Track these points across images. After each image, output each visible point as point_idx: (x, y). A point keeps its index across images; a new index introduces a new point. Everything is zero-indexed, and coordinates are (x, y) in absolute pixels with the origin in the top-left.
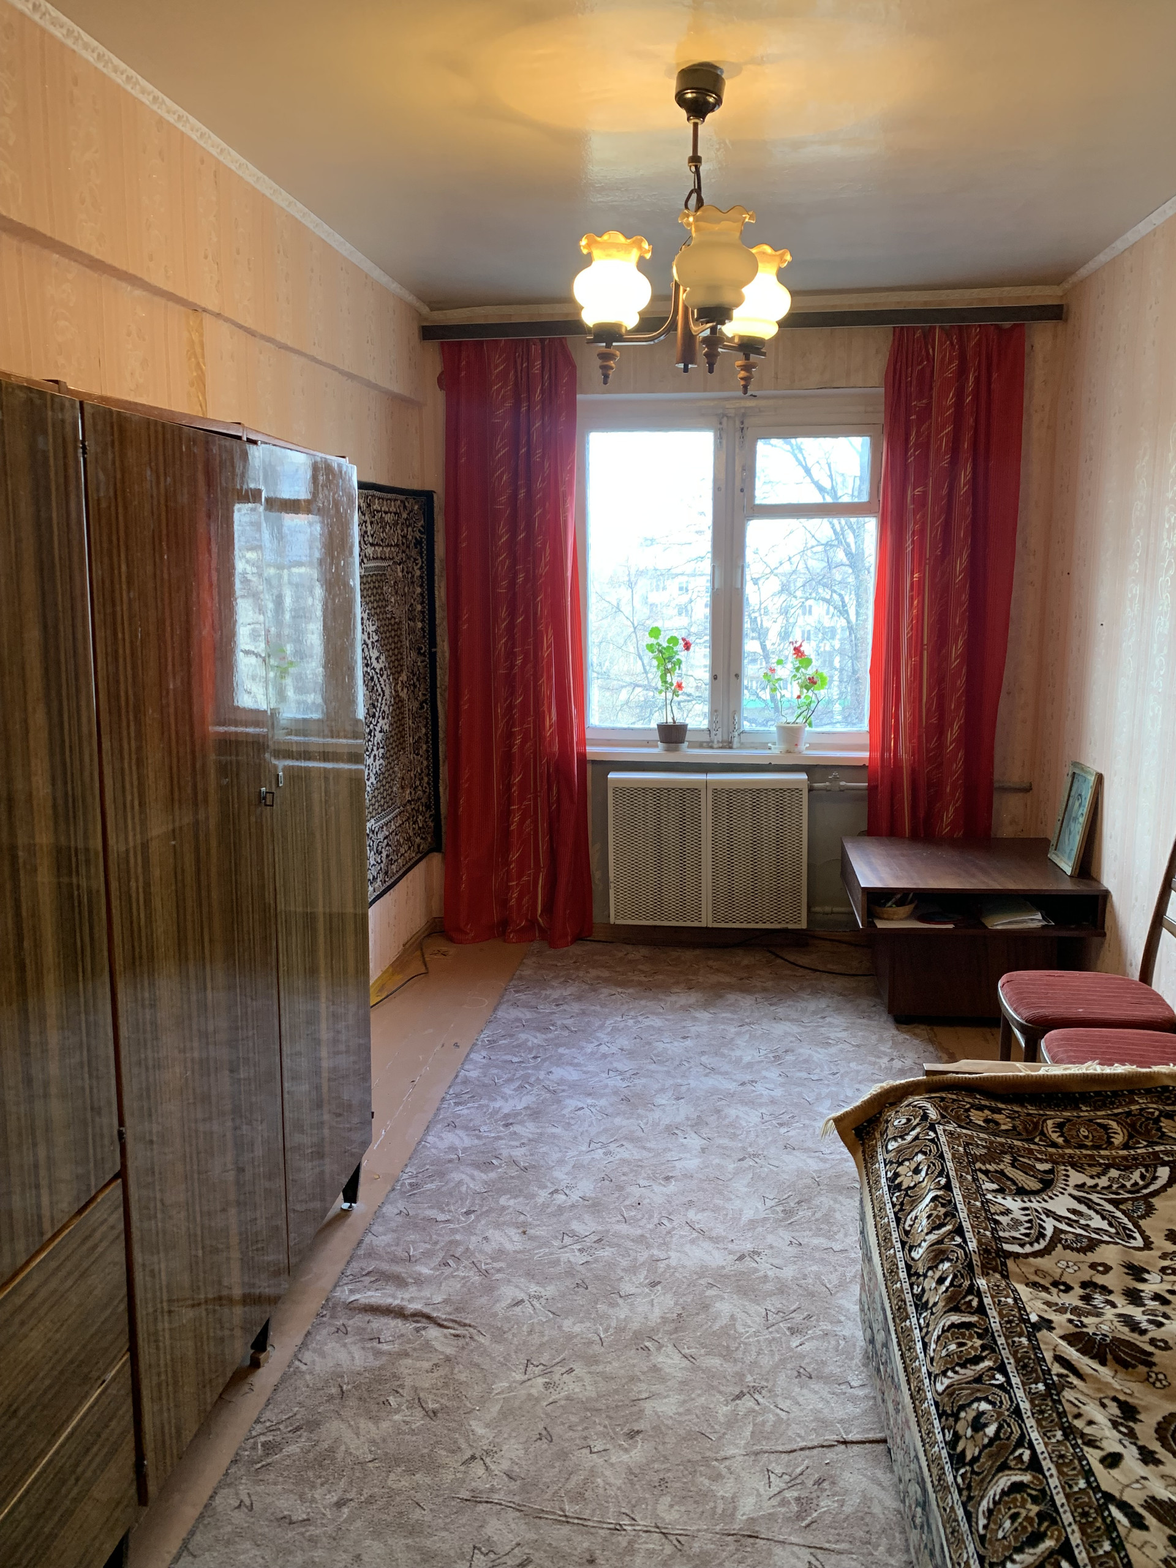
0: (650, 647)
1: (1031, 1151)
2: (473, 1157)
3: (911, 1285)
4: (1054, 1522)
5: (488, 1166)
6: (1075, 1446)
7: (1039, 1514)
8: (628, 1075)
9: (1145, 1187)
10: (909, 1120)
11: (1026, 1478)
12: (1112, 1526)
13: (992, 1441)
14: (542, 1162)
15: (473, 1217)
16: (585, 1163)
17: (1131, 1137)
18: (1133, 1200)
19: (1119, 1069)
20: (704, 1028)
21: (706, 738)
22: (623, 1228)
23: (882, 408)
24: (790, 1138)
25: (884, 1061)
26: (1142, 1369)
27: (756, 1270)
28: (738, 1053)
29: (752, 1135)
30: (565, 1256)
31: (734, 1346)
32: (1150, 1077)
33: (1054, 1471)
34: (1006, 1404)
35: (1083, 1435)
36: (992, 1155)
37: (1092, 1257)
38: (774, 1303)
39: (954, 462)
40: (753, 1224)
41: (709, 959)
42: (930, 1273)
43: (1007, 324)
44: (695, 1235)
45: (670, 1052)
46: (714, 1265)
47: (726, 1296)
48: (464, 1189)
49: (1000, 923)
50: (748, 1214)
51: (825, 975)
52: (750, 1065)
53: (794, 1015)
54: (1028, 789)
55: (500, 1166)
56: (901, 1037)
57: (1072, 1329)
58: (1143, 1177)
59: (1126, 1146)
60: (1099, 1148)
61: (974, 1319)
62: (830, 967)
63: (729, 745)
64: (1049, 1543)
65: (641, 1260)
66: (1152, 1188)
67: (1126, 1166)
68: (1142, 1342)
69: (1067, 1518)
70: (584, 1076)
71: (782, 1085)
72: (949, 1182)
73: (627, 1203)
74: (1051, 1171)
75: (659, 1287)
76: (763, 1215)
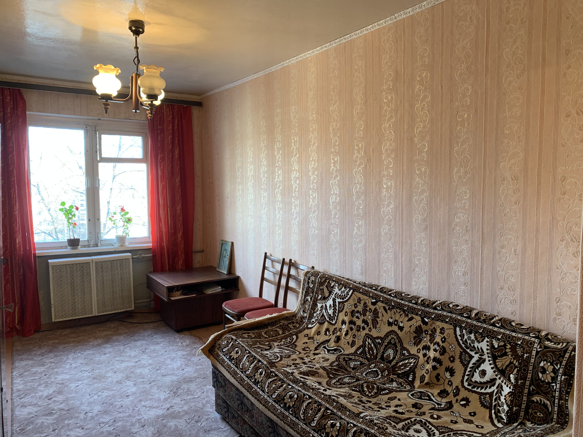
0: (61, 210)
1: (262, 341)
2: (42, 413)
3: (251, 380)
4: (321, 405)
5: (51, 414)
6: (316, 391)
7: (317, 405)
8: (90, 371)
9: (292, 341)
10: (227, 341)
11: (310, 401)
12: (334, 400)
13: (297, 399)
14: (74, 406)
15: (57, 431)
16: (92, 401)
17: (283, 331)
18: (291, 345)
19: (274, 315)
20: (111, 350)
21: (87, 243)
22: (121, 415)
23: (148, 128)
24: (162, 373)
25: (180, 344)
26: (317, 375)
27: (175, 411)
28: (128, 354)
29: (149, 376)
30: (105, 430)
31: (181, 432)
32: (283, 315)
33: (315, 396)
34: (296, 390)
35: (316, 389)
36: (255, 343)
37: (291, 358)
38: (186, 417)
39: (173, 147)
40: (166, 399)
41: (98, 328)
42: (256, 374)
43: (185, 106)
44: (148, 408)
45: (102, 360)
46: (161, 414)
47: (170, 421)
48: (46, 424)
49: (210, 291)
50: (162, 398)
51: (144, 324)
52: (135, 356)
53: (141, 338)
54: (202, 251)
55: (56, 412)
56: (181, 336)
57: (299, 372)
58: (290, 339)
59: (283, 334)
60: (277, 336)
61: (276, 378)
62: (145, 321)
63: (97, 245)
64: (323, 409)
65: (134, 421)
66: (294, 341)
67: (286, 338)
68: (314, 369)
69: (324, 403)
70: (71, 376)
71: (150, 359)
72: (249, 351)
73: (117, 407)
74: (269, 344)
75: (146, 426)
76: (167, 396)
